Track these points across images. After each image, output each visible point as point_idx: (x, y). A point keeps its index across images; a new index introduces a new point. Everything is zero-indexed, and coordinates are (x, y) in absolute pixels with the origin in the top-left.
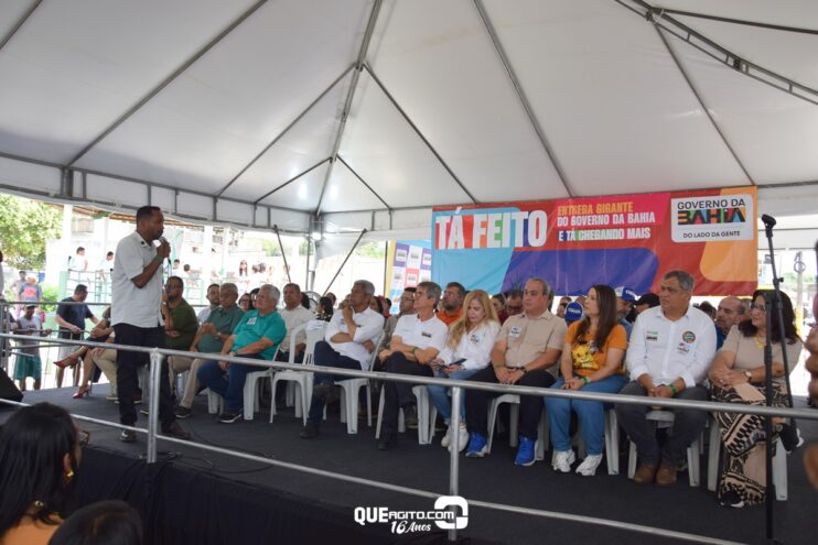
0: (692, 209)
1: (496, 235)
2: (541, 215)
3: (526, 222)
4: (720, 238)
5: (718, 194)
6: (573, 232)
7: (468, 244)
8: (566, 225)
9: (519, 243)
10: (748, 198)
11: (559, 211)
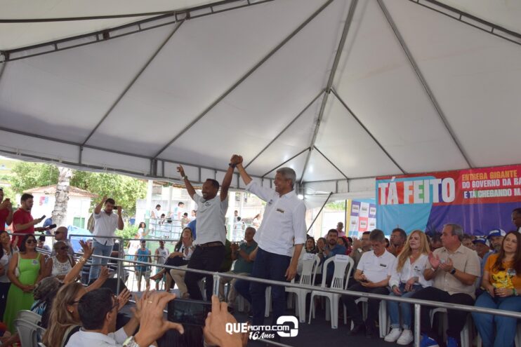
1: (420, 195)
2: (451, 181)
3: (440, 186)
6: (474, 192)
7: (401, 202)
8: (469, 187)
9: (436, 200)
11: (463, 178)
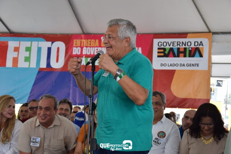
0: (168, 47)
1: (26, 58)
2: (61, 45)
3: (49, 49)
4: (185, 68)
5: (186, 37)
6: (84, 59)
8: (79, 53)
9: (43, 65)
10: (205, 41)
11: (75, 43)
